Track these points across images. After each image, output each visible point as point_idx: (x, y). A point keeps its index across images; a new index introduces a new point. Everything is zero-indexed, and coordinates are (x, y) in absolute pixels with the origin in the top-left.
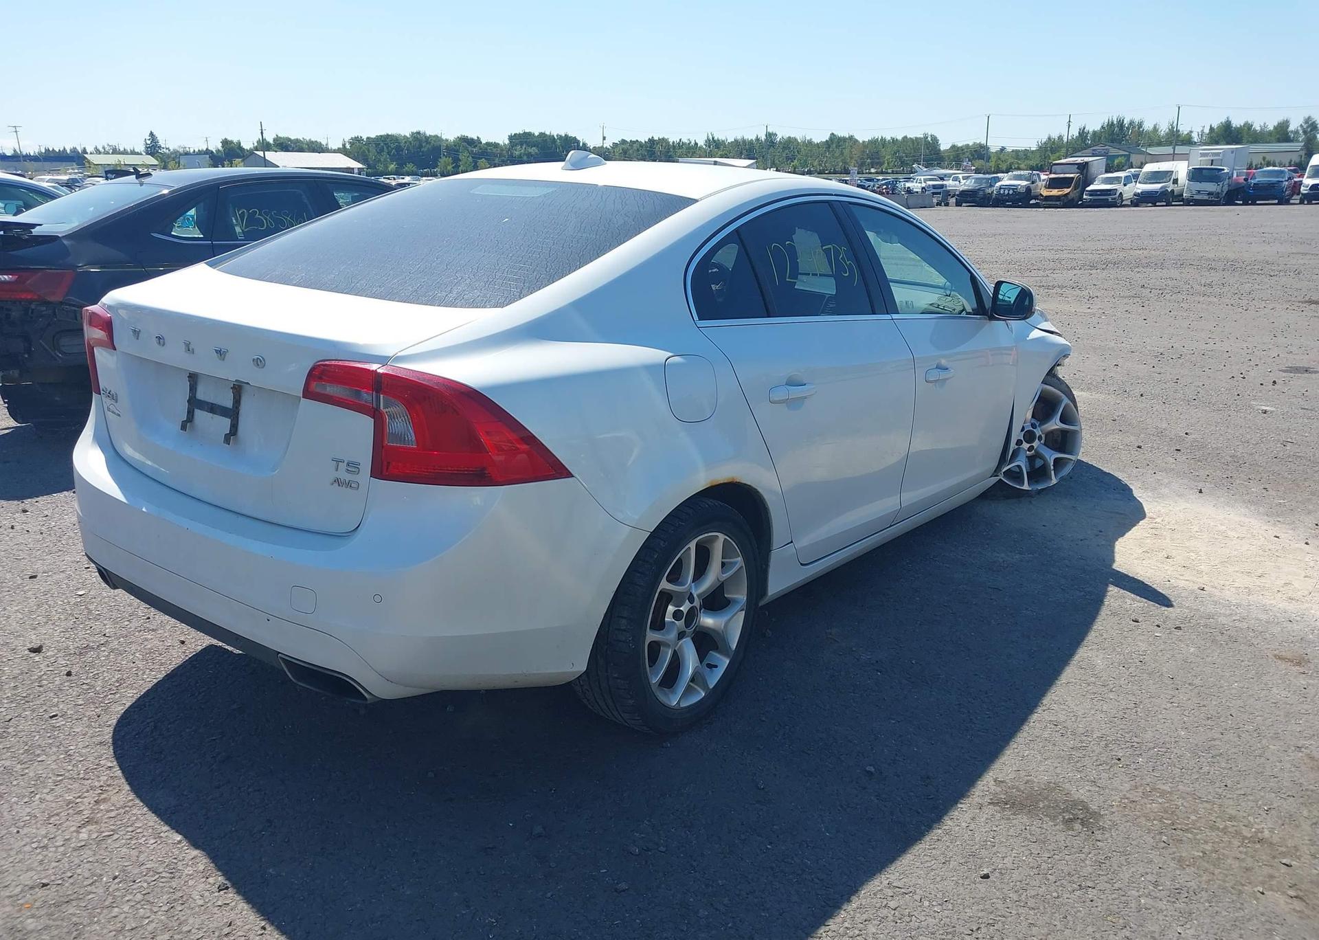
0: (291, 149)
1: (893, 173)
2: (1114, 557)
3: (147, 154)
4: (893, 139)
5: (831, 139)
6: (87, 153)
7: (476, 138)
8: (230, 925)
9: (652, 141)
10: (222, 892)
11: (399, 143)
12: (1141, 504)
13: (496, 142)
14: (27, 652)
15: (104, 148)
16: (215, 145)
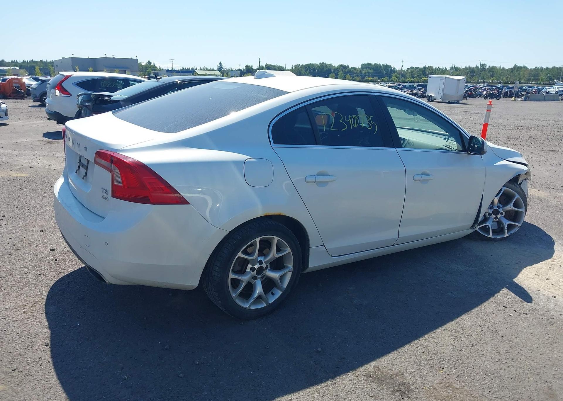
0: (271, 69)
1: (543, 84)
2: (518, 275)
3: (218, 71)
4: (547, 68)
5: (514, 67)
6: (197, 70)
7: (347, 66)
8: (40, 358)
9: (425, 67)
10: (45, 346)
11: (315, 67)
12: (554, 251)
13: (356, 67)
14: (49, 250)
15: (203, 68)
16: (243, 68)
